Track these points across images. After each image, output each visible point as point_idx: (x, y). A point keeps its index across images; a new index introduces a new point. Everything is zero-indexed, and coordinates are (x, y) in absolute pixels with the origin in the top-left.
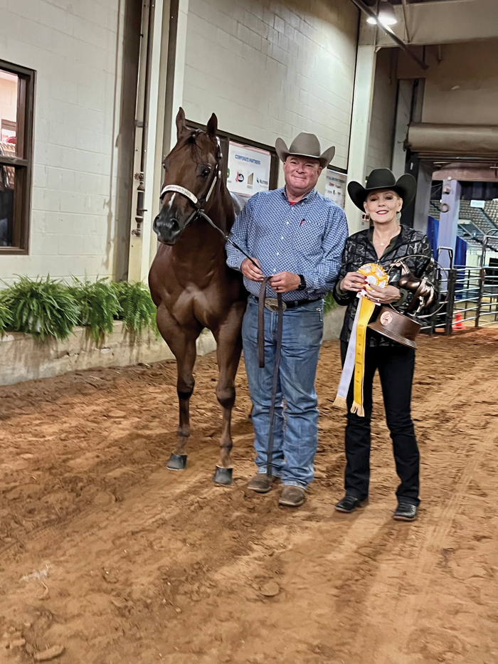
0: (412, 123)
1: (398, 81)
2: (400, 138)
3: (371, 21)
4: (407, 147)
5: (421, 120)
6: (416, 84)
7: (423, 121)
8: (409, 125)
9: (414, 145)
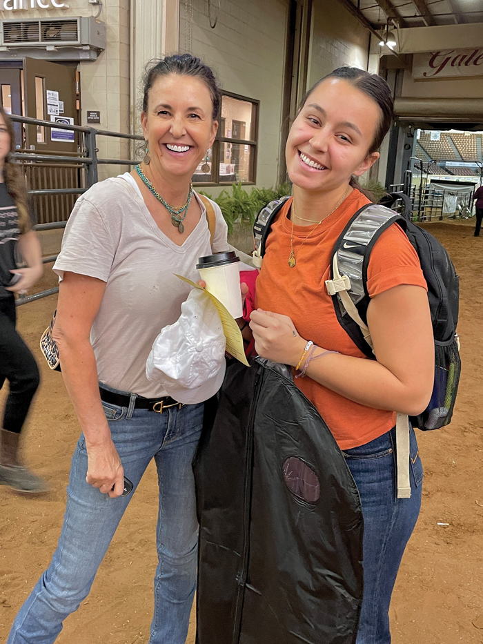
0: (396, 96)
1: (387, 70)
3: (382, 44)
5: (401, 95)
6: (398, 71)
9: (397, 111)
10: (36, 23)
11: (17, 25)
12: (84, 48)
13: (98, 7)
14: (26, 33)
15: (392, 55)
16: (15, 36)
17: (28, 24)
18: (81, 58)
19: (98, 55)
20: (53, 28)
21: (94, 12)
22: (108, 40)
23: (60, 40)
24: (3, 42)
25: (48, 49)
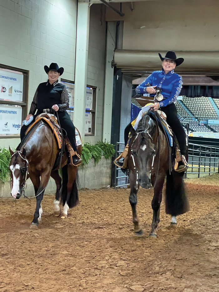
0: (116, 49)
1: (107, 22)
2: (109, 59)
4: (114, 65)
5: (122, 48)
6: (118, 24)
7: (123, 48)
8: (114, 51)
9: (118, 64)
15: (102, 4)
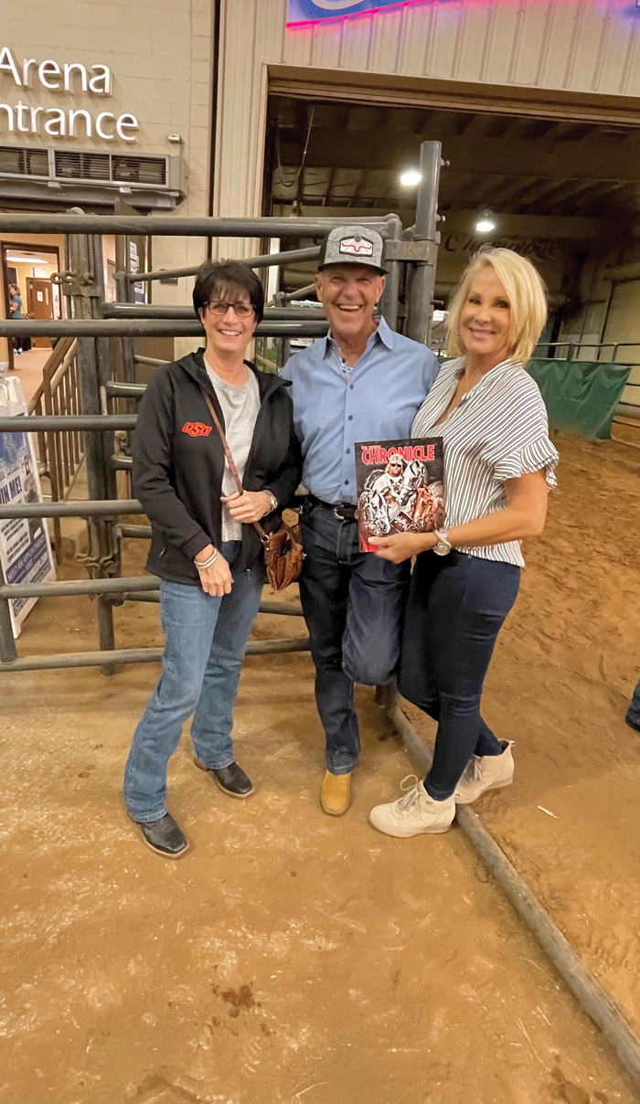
10: (105, 157)
11: (74, 156)
12: (172, 194)
13: (178, 146)
14: (87, 166)
16: (69, 170)
17: (89, 156)
18: (159, 205)
19: (177, 204)
20: (124, 165)
21: (174, 152)
22: (192, 188)
23: (138, 181)
24: (54, 175)
25: (122, 190)
